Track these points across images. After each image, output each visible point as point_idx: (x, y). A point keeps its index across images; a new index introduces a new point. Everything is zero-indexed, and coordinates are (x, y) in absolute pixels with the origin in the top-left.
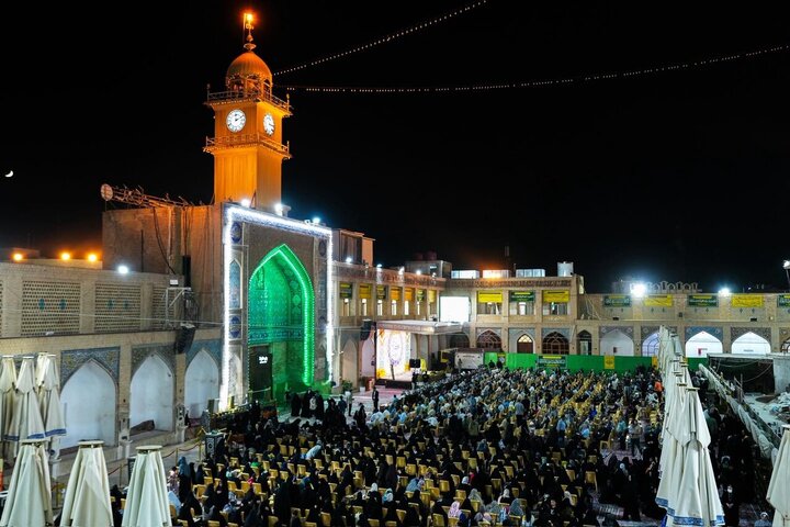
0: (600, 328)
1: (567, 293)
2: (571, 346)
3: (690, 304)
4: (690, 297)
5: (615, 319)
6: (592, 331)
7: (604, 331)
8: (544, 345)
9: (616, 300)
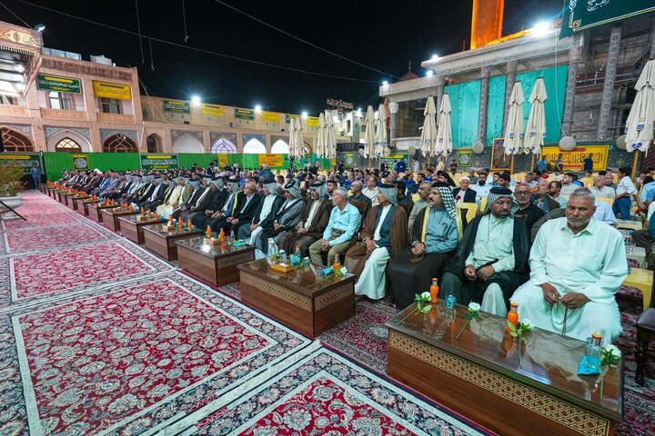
0: (172, 131)
1: (127, 88)
2: (141, 151)
3: (237, 116)
4: (237, 111)
5: (187, 123)
6: (163, 134)
7: (175, 134)
8: (105, 151)
9: (176, 106)
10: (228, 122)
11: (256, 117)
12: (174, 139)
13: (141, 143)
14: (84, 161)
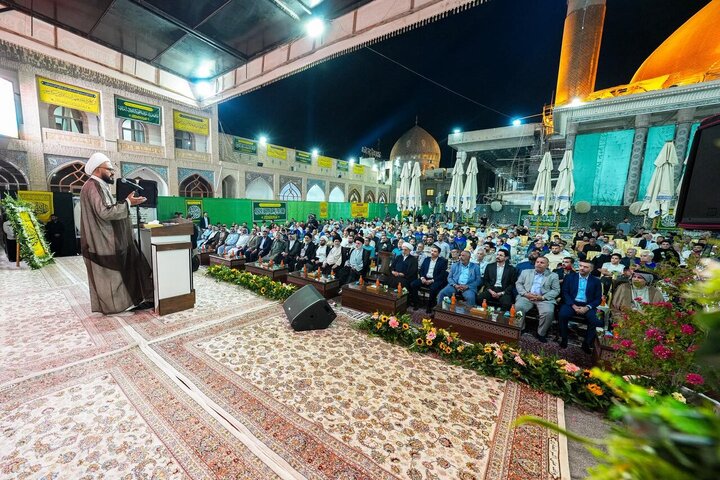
0: (246, 173)
1: (205, 122)
2: (216, 196)
3: (298, 160)
4: (297, 153)
5: (260, 165)
6: (238, 177)
7: (249, 177)
8: (181, 194)
9: (245, 145)
10: (289, 166)
11: (313, 162)
12: (248, 183)
13: (217, 186)
14: (198, 209)
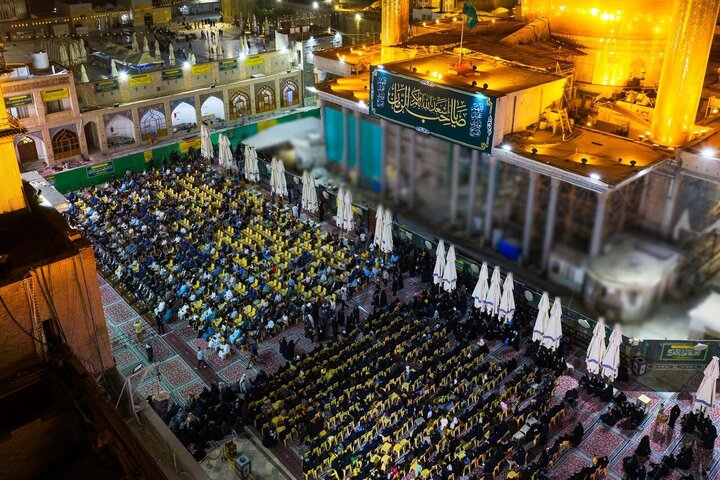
0: (104, 116)
1: (65, 89)
3: (164, 79)
4: (163, 73)
5: (116, 106)
6: (97, 120)
7: (107, 118)
9: (106, 85)
10: (155, 88)
11: (185, 74)
12: (106, 122)
13: (80, 134)
